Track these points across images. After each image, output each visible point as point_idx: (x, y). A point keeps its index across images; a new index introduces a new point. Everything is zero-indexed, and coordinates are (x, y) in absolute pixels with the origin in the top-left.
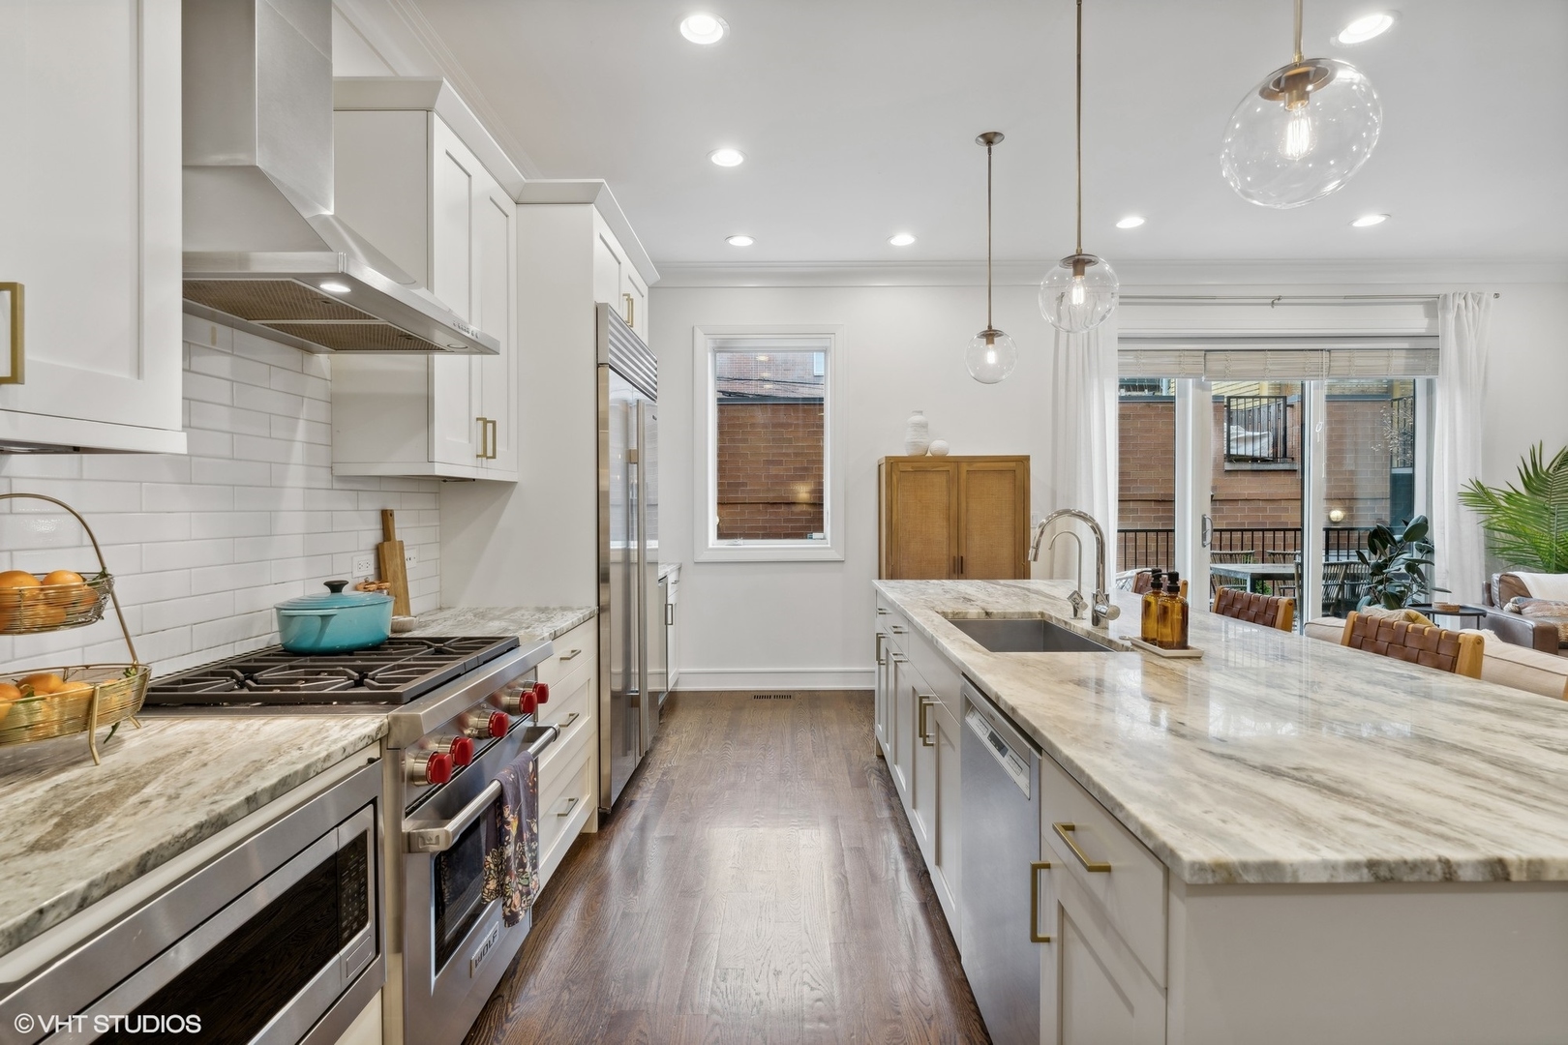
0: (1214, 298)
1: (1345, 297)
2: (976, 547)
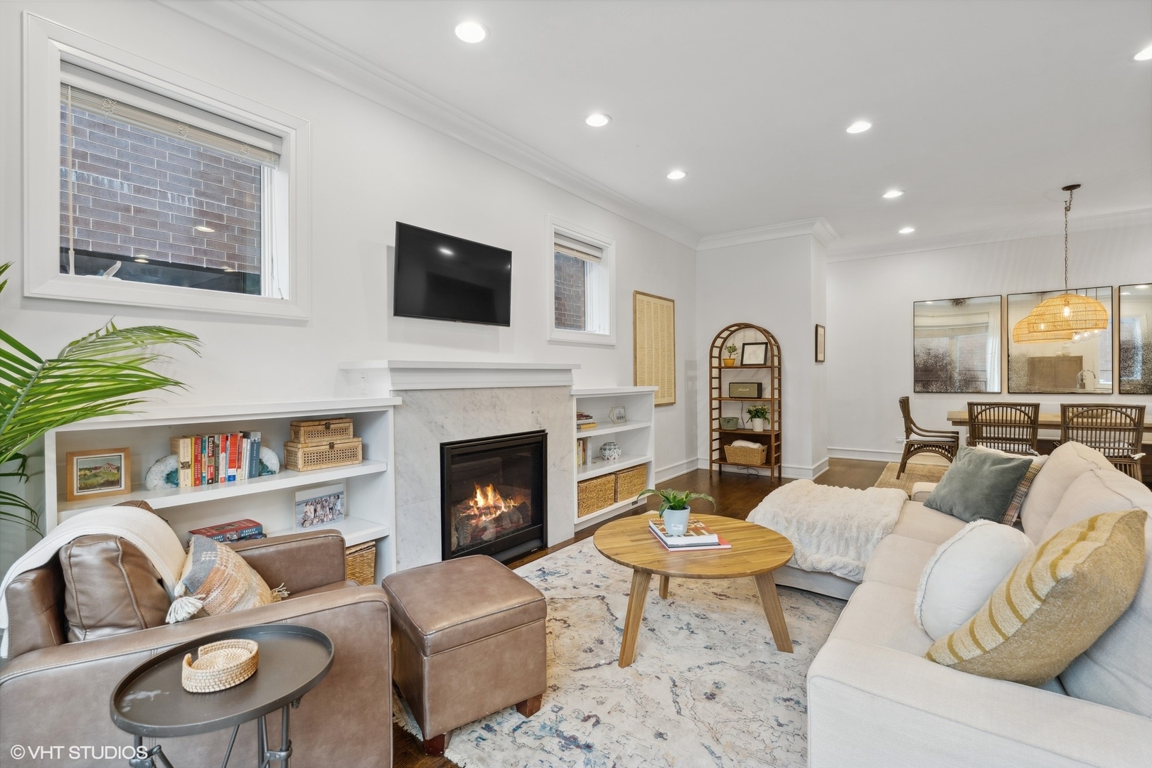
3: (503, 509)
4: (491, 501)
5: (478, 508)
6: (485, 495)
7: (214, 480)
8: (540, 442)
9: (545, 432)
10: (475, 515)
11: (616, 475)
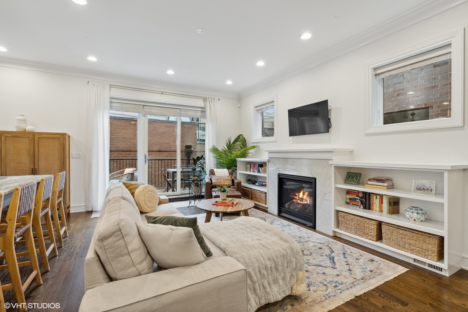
0: (143, 89)
1: (181, 95)
2: (42, 164)
4: (305, 197)
5: (299, 197)
6: (304, 194)
8: (312, 182)
9: (315, 179)
10: (296, 199)
11: (380, 224)
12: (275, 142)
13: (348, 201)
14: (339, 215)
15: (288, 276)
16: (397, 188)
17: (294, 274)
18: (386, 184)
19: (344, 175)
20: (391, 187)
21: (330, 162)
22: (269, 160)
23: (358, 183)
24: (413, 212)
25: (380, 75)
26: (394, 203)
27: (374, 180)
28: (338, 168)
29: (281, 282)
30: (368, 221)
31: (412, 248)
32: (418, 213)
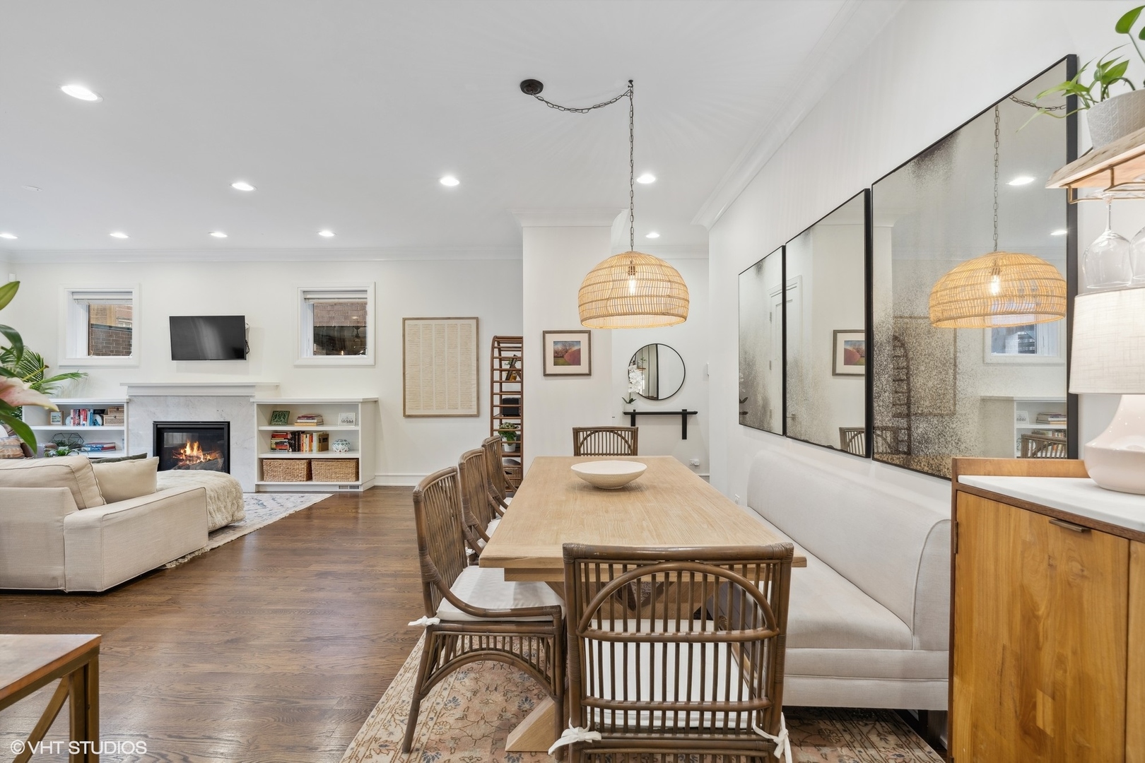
3: (202, 460)
4: (195, 453)
6: (192, 448)
7: (79, 424)
8: (223, 429)
9: (229, 423)
10: (183, 460)
11: (309, 461)
12: (136, 367)
13: (274, 446)
14: (264, 463)
15: (229, 504)
16: (326, 424)
17: (234, 502)
18: (315, 421)
19: (269, 415)
20: (321, 423)
21: (252, 400)
22: (130, 400)
23: (287, 423)
24: (338, 444)
25: (310, 300)
26: (324, 439)
27: (304, 417)
28: (262, 407)
29: (223, 509)
30: (298, 462)
31: (338, 475)
32: (343, 444)
